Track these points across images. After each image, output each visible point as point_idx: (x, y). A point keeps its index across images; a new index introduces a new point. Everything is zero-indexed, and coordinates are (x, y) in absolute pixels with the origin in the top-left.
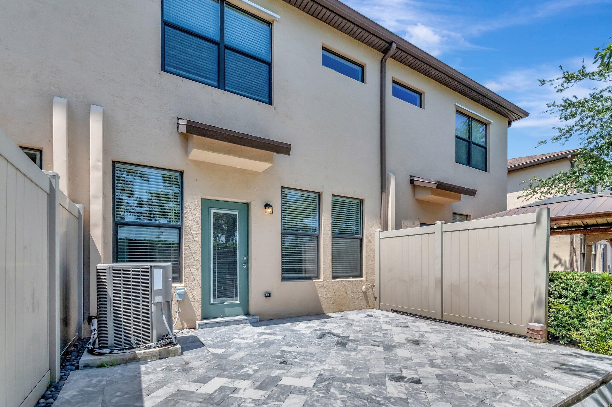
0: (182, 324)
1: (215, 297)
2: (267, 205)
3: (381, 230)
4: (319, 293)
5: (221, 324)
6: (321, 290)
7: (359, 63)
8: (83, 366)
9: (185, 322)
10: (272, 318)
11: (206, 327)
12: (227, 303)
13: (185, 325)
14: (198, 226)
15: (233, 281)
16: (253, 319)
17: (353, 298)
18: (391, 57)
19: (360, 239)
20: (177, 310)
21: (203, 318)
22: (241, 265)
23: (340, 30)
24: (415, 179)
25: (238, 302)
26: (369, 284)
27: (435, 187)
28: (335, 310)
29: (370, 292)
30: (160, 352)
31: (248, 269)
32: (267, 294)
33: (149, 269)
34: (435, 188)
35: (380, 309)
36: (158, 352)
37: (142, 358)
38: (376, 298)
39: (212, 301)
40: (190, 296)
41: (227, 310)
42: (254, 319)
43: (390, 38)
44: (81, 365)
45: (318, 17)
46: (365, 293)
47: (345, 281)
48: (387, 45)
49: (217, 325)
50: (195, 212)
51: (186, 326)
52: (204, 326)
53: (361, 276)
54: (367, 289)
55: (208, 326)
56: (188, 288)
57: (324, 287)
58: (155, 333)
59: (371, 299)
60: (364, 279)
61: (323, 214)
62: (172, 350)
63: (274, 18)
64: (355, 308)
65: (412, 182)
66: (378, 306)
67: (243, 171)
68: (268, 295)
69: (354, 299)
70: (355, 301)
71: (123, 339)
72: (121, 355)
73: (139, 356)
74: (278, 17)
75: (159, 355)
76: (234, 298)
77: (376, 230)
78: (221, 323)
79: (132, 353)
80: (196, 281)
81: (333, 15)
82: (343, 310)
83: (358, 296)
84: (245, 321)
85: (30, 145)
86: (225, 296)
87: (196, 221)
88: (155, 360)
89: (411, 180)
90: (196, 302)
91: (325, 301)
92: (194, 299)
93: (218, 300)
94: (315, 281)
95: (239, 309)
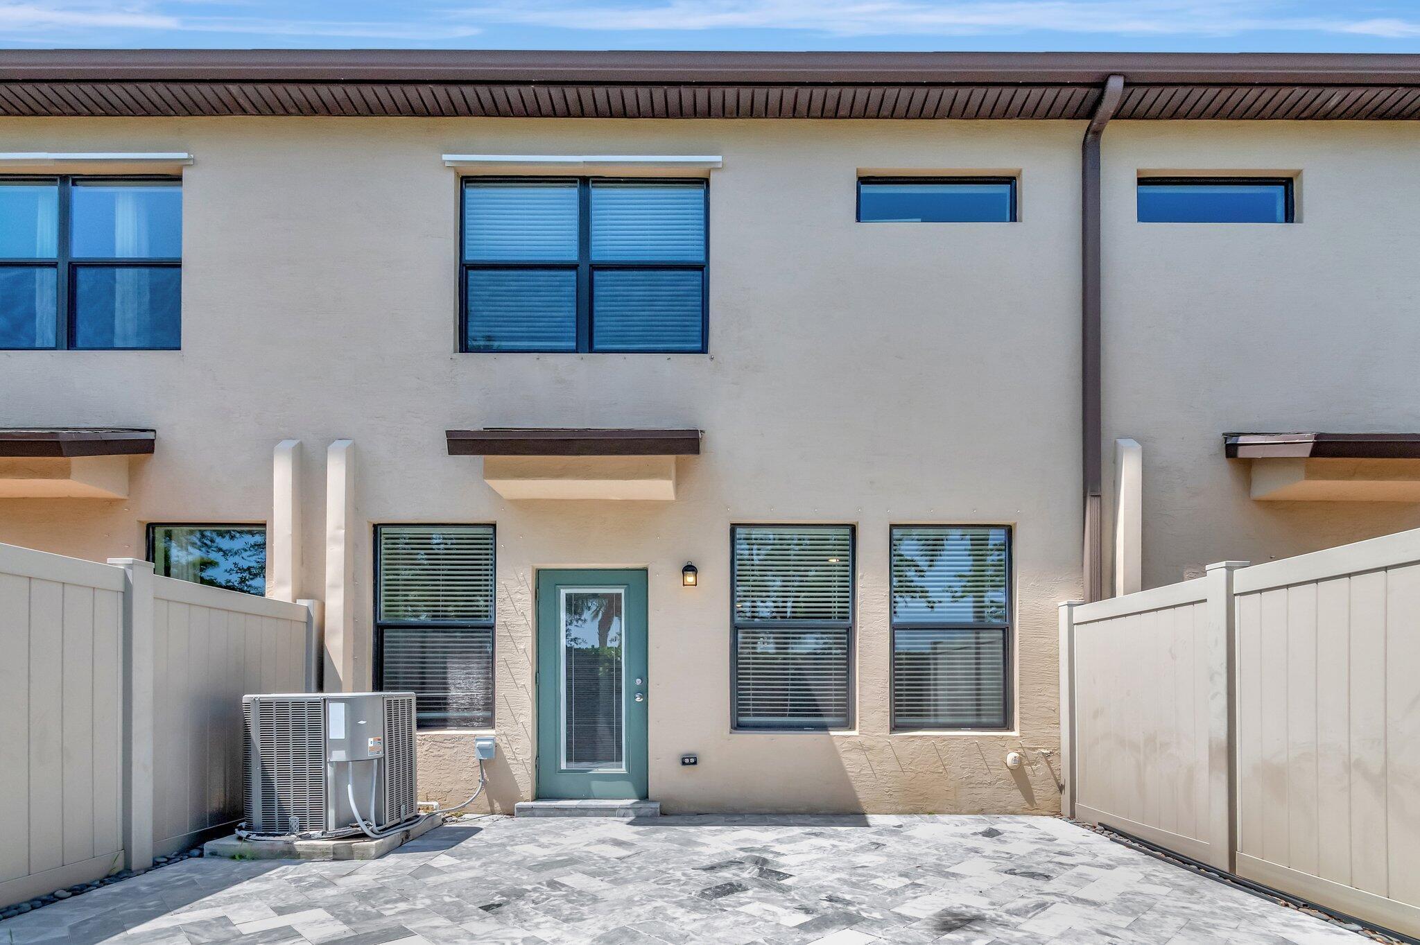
0: (491, 805)
1: (569, 760)
2: (689, 568)
3: (1077, 601)
4: (846, 763)
5: (567, 812)
6: (853, 756)
7: (997, 175)
8: (208, 852)
9: (498, 801)
10: (702, 811)
11: (533, 815)
12: (595, 771)
13: (497, 806)
14: (525, 621)
15: (611, 729)
16: (642, 810)
17: (971, 783)
18: (1116, 116)
19: (1004, 630)
20: (480, 778)
21: (538, 797)
22: (631, 697)
23: (920, 117)
24: (1242, 440)
25: (623, 770)
26: (1034, 749)
27: (1305, 451)
28: (900, 808)
29: (1037, 772)
30: (335, 848)
31: (645, 704)
32: (689, 758)
33: (322, 704)
34: (1308, 455)
35: (1072, 817)
36: (332, 847)
37: (303, 853)
38: (1061, 788)
39: (564, 766)
40: (507, 754)
41: (596, 785)
42: (647, 810)
43: (1094, 70)
44: (206, 852)
45: (841, 113)
46: (1018, 772)
47: (938, 737)
48: (1094, 92)
49: (558, 812)
50: (519, 596)
51: (499, 808)
52: (528, 813)
53: (1007, 724)
54: (1020, 761)
55: (538, 812)
56: (504, 738)
57: (862, 748)
58: (332, 813)
59: (1042, 792)
60: (1016, 733)
61: (859, 575)
62: (358, 848)
63: (708, 167)
64: (976, 808)
65: (1231, 450)
66: (1066, 810)
67: (628, 505)
68: (689, 761)
69: (972, 786)
70: (975, 791)
71: (277, 818)
72: (267, 844)
73: (299, 850)
74: (718, 158)
75: (334, 853)
76: (615, 763)
77: (1060, 604)
78: (566, 809)
79: (287, 843)
80: (520, 725)
81: (833, 92)
82: (930, 809)
83: (988, 779)
84: (623, 812)
85: (250, 519)
86: (594, 759)
87: (519, 613)
88: (324, 861)
89: (1228, 447)
90: (520, 766)
91: (869, 783)
92: (515, 759)
93: (574, 766)
94: (832, 733)
95: (628, 787)
